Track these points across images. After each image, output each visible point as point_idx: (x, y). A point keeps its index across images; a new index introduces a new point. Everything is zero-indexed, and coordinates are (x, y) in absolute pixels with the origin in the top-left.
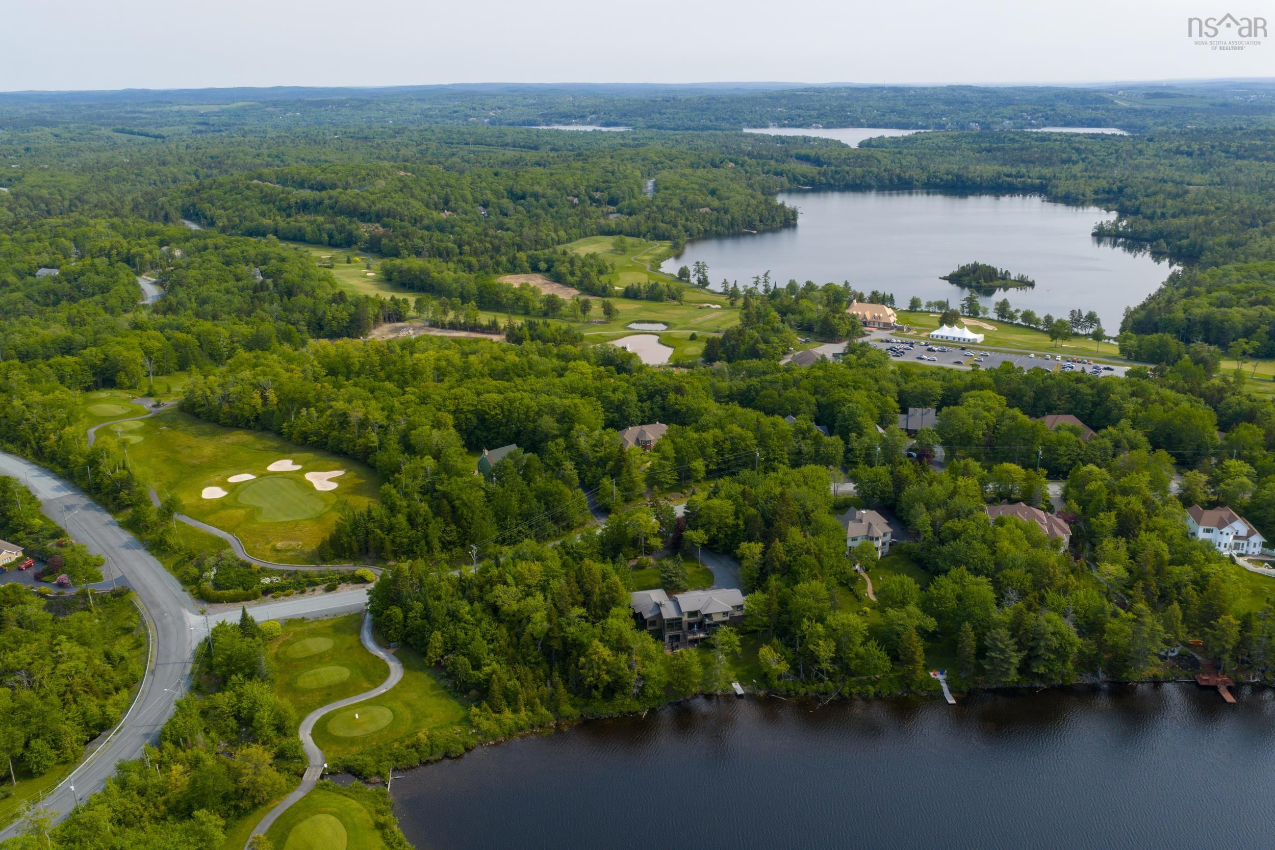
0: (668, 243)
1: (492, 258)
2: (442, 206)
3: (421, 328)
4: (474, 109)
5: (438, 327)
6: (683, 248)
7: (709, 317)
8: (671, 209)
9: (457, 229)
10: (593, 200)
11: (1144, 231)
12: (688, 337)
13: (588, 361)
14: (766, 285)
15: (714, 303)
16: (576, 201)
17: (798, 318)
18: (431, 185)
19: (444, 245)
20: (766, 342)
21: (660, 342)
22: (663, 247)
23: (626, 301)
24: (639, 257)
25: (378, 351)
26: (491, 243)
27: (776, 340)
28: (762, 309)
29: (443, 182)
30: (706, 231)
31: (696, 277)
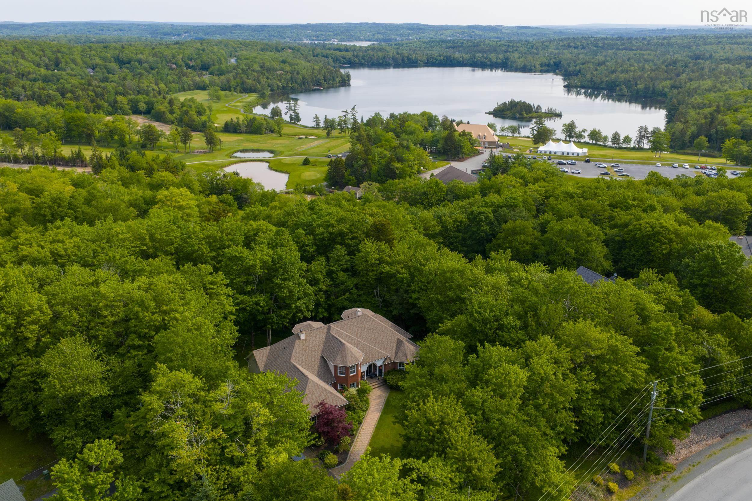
0: (255, 94)
2: (53, 67)
4: (102, 30)
7: (311, 145)
8: (254, 71)
9: (61, 81)
10: (189, 67)
11: (602, 82)
12: (301, 162)
13: (192, 190)
14: (354, 118)
15: (309, 135)
16: (174, 66)
18: (43, 51)
19: (46, 92)
22: (251, 98)
23: (228, 134)
24: (232, 104)
26: (94, 91)
29: (55, 49)
30: (283, 86)
31: (288, 115)
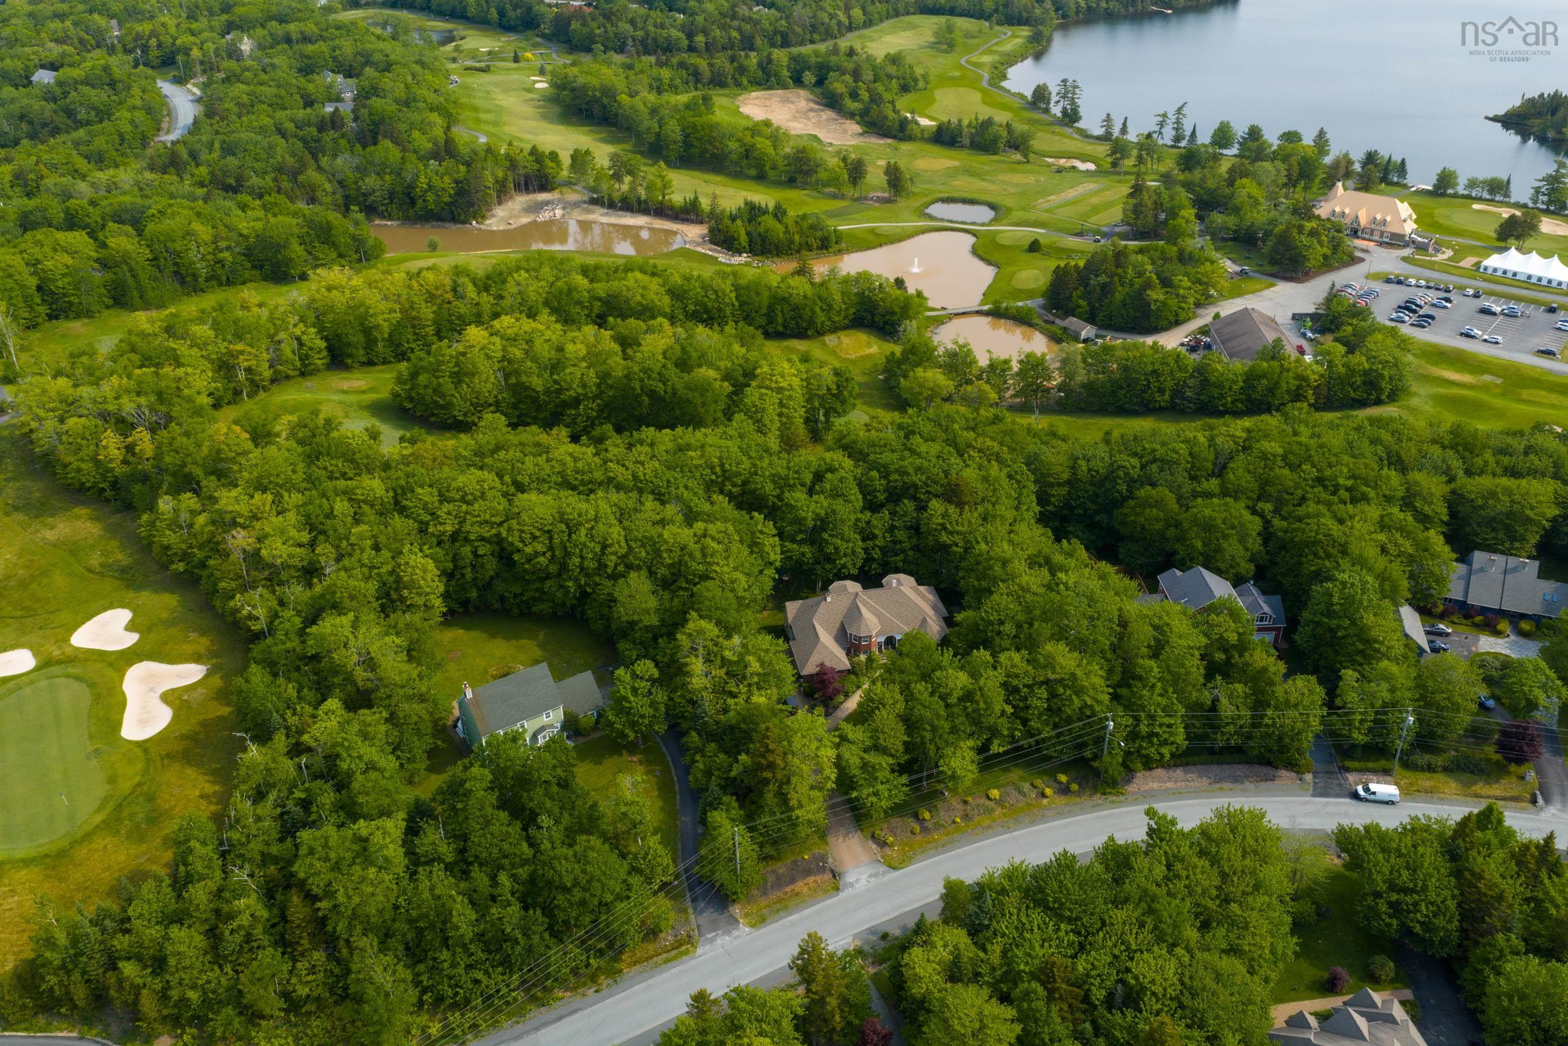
0: (1025, 32)
1: (733, 59)
3: (576, 205)
5: (602, 205)
6: (1049, 41)
7: (1071, 194)
12: (1026, 243)
14: (1178, 128)
15: (1084, 158)
17: (1231, 221)
20: (1166, 283)
21: (975, 252)
22: (1015, 38)
23: (936, 149)
24: (974, 58)
25: (431, 297)
26: (739, 30)
27: (1186, 282)
28: (1165, 195)
30: (1089, 8)
31: (1061, 105)
